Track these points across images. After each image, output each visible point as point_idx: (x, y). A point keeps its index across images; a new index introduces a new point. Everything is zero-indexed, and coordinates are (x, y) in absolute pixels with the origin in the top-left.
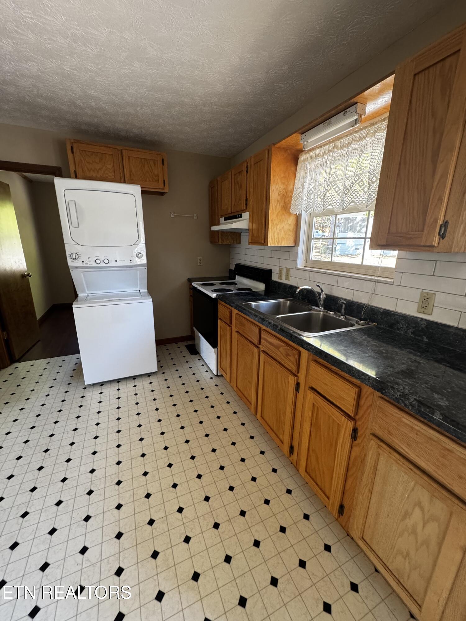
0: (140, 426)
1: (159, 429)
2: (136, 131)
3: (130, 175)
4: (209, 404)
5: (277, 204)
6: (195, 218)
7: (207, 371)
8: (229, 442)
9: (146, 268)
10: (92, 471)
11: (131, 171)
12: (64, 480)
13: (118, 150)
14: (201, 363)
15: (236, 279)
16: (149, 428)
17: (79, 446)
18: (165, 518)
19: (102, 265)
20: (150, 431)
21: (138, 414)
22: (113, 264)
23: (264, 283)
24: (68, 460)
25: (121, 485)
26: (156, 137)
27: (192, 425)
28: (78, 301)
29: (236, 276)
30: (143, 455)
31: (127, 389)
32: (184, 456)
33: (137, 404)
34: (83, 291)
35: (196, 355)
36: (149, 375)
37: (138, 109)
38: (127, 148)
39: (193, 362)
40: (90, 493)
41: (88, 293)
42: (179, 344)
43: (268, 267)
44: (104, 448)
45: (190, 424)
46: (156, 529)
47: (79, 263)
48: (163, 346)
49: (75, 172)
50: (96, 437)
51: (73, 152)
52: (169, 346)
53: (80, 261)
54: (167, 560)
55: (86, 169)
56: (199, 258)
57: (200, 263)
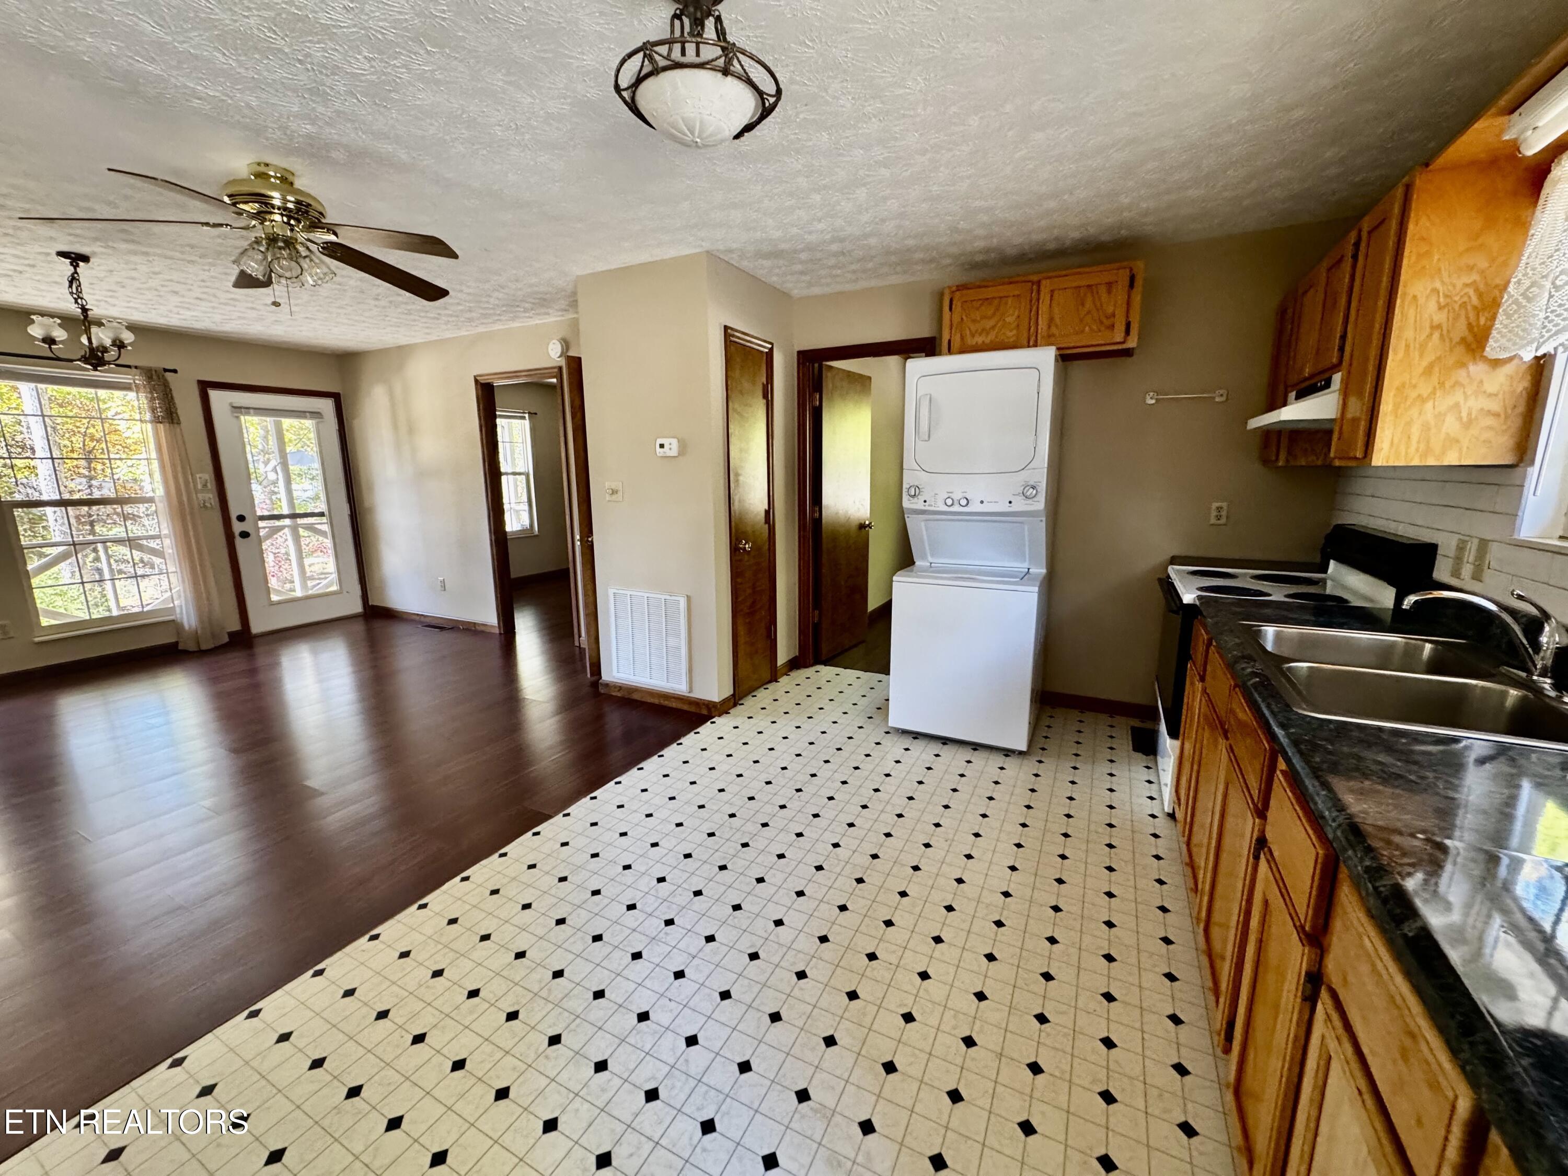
0: (937, 825)
1: (969, 847)
2: (1076, 235)
3: (1049, 327)
4: (1107, 860)
5: (1430, 336)
6: (1217, 399)
7: (1151, 798)
8: (1102, 948)
9: (1044, 519)
10: (836, 845)
11: (1051, 319)
12: (799, 835)
13: (1033, 283)
14: (1145, 775)
15: (1330, 571)
16: (951, 836)
17: (837, 805)
18: (893, 967)
19: (956, 508)
20: (949, 842)
21: (946, 807)
22: (975, 507)
23: (1391, 583)
24: (816, 816)
25: (860, 885)
26: (1123, 232)
27: (1036, 875)
28: (912, 571)
29: (1332, 563)
30: (916, 868)
31: (953, 759)
32: (985, 911)
33: (955, 790)
34: (924, 557)
35: (1147, 755)
36: (1008, 753)
37: (1066, 197)
38: (1051, 274)
39: (1127, 767)
40: (819, 868)
41: (930, 559)
42: (1120, 720)
43: (1426, 537)
44: (868, 826)
45: (1033, 871)
46: (874, 969)
47: (918, 504)
48: (1076, 712)
49: (949, 341)
50: (865, 807)
51: (951, 309)
52: (1089, 716)
53: (922, 499)
54: (864, 1014)
55: (968, 332)
56: (1215, 505)
57: (1218, 518)
